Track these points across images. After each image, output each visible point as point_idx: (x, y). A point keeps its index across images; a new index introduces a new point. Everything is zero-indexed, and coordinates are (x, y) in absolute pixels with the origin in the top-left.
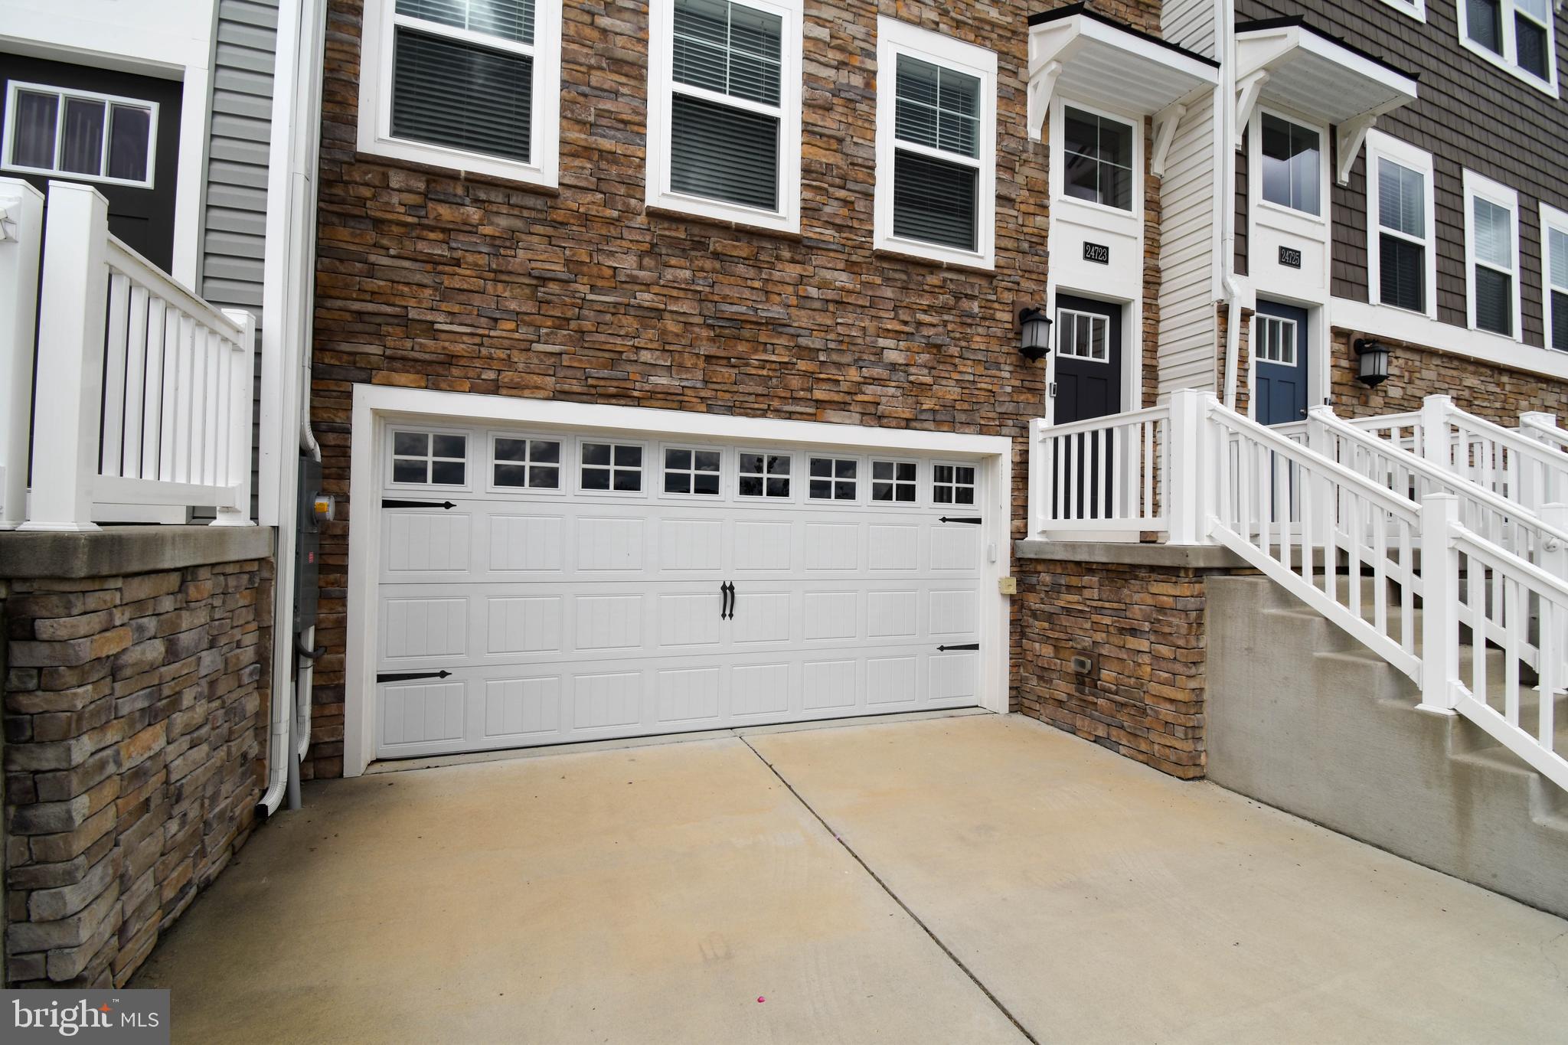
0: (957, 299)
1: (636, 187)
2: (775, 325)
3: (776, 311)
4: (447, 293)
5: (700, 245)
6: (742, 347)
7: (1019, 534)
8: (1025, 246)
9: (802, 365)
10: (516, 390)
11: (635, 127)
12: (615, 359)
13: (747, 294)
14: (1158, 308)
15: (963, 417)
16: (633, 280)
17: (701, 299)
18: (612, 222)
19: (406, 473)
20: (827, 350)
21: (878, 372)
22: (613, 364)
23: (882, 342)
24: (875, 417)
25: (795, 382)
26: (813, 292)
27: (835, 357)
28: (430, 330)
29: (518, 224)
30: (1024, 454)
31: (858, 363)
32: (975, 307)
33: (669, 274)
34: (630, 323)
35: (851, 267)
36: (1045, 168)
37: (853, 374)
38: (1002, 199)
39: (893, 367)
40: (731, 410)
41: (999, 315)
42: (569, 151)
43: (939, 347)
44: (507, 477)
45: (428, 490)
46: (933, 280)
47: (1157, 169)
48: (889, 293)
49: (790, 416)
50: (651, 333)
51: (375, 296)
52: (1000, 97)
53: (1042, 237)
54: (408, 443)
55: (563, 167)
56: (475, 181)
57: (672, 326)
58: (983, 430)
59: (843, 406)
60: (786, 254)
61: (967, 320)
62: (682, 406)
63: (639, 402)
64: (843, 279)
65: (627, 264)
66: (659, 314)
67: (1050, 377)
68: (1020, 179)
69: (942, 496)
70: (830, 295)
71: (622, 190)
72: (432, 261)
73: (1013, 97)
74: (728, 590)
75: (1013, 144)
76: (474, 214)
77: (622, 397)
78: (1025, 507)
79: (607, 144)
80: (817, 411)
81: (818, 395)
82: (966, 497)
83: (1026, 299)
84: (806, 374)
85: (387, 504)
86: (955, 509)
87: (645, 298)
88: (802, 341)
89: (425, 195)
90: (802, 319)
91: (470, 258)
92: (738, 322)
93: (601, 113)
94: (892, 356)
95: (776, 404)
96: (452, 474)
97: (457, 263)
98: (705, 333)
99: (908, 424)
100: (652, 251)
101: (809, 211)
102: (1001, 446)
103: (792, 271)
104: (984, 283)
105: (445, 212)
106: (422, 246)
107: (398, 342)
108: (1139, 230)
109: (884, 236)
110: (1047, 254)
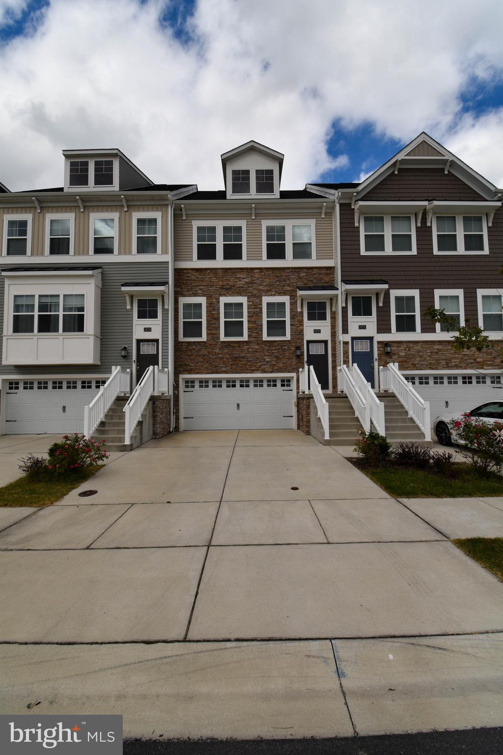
0: (282, 346)
1: (219, 338)
2: (243, 357)
3: (243, 355)
4: (191, 360)
5: (229, 345)
6: (237, 362)
7: (298, 393)
8: (298, 333)
9: (249, 364)
10: (201, 373)
11: (218, 328)
12: (216, 367)
13: (238, 352)
14: (335, 341)
15: (283, 370)
16: (219, 353)
17: (230, 354)
18: (214, 344)
19: (187, 387)
20: (254, 360)
21: (264, 363)
22: (215, 367)
23: (265, 357)
24: (264, 371)
25: (248, 367)
26: (250, 350)
27: (256, 361)
28: (189, 365)
29: (201, 347)
30: (299, 376)
31: (260, 362)
32: (286, 348)
33: (224, 351)
34: (218, 360)
35: (258, 344)
36: (303, 316)
37: (259, 364)
38: (291, 325)
39: (268, 362)
40: (236, 373)
41: (292, 348)
42: (208, 334)
43: (278, 357)
44: (201, 386)
45: (190, 389)
46: (275, 344)
47: (334, 309)
48: (266, 348)
49: (247, 373)
50: (222, 362)
51: (182, 362)
52: (290, 305)
53: (302, 331)
54: (187, 382)
55: (207, 337)
56: (194, 342)
57: (225, 360)
58: (289, 372)
59: (258, 370)
60: (245, 344)
61: (284, 350)
62: (227, 373)
63: (220, 373)
64: (257, 347)
65: (217, 351)
66: (223, 358)
67: (306, 359)
68: (296, 320)
69: (283, 385)
70: (254, 350)
71: (216, 339)
72: (188, 355)
73: (293, 304)
74: (238, 405)
75: (293, 313)
76: (194, 347)
77: (217, 372)
78: (299, 387)
79: (214, 332)
80: (252, 372)
81: (252, 369)
82: (289, 385)
83: (298, 344)
84: (250, 365)
85: (184, 392)
86: (286, 388)
87: (221, 356)
88: (249, 359)
89: (188, 345)
90: (249, 355)
91: (194, 354)
92: (236, 358)
93: (213, 327)
94: (267, 360)
95: (244, 371)
96: (193, 387)
97: (192, 355)
98: (231, 360)
99: (271, 372)
100: (222, 348)
101: (249, 336)
102: (294, 375)
103: (247, 347)
104: (288, 342)
105: (191, 347)
106: (188, 353)
107: (185, 368)
108: (329, 324)
109: (265, 337)
110: (303, 334)
